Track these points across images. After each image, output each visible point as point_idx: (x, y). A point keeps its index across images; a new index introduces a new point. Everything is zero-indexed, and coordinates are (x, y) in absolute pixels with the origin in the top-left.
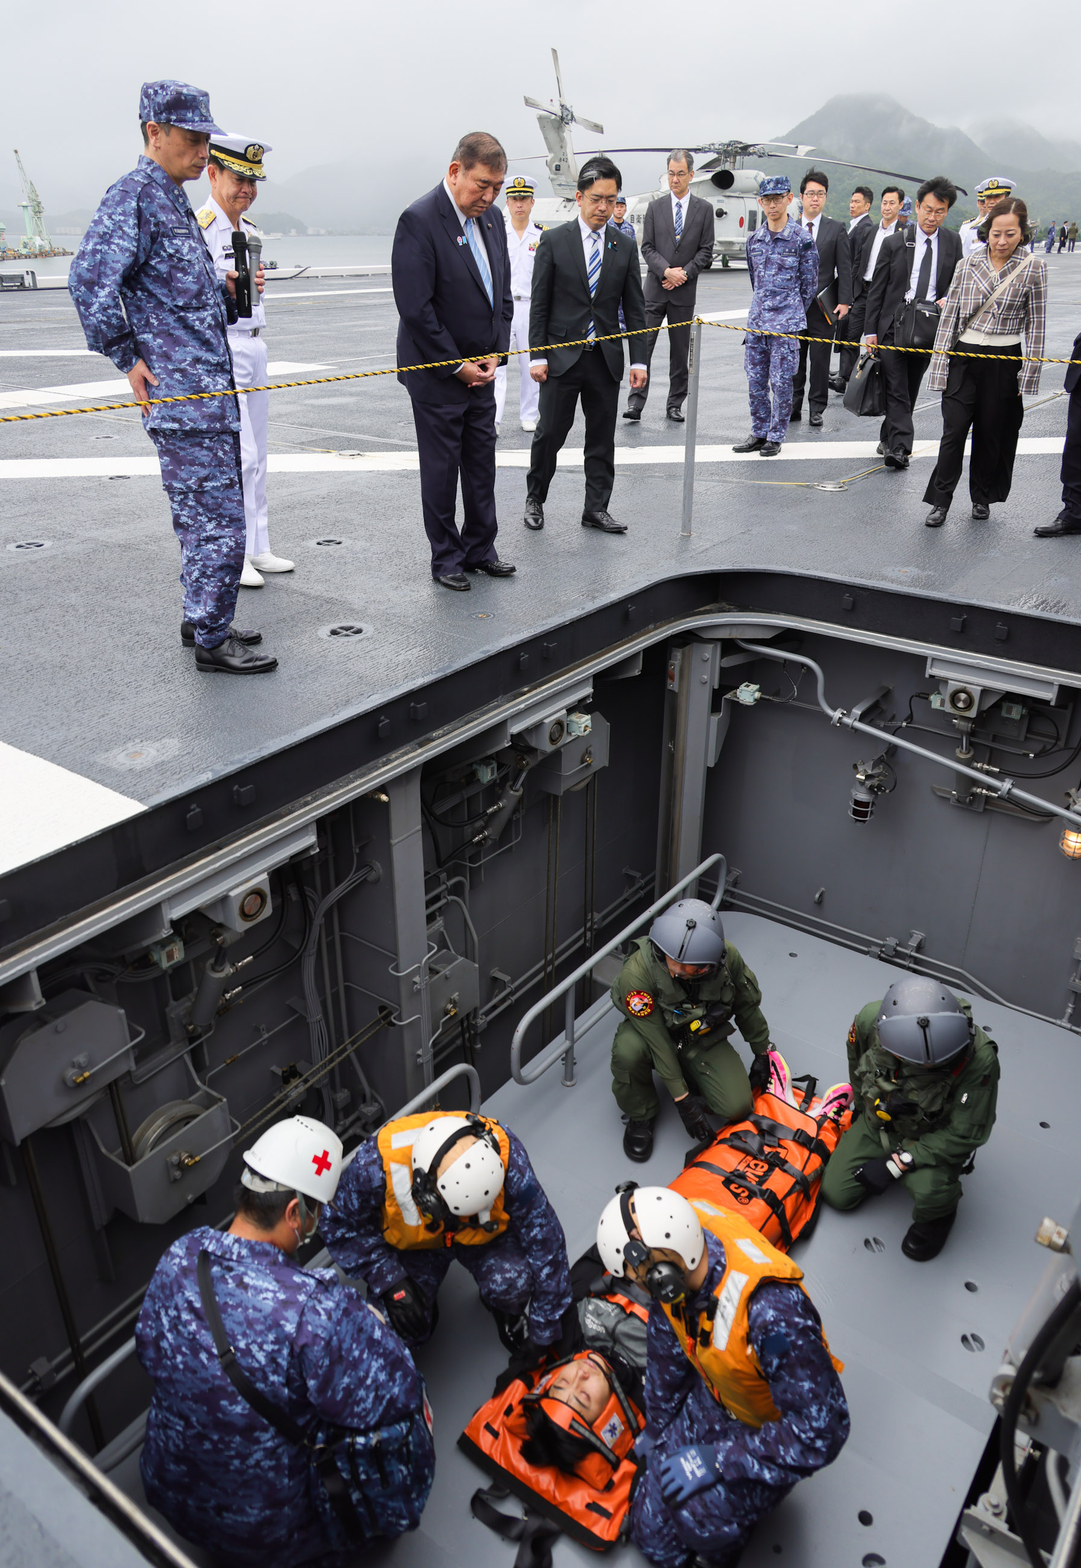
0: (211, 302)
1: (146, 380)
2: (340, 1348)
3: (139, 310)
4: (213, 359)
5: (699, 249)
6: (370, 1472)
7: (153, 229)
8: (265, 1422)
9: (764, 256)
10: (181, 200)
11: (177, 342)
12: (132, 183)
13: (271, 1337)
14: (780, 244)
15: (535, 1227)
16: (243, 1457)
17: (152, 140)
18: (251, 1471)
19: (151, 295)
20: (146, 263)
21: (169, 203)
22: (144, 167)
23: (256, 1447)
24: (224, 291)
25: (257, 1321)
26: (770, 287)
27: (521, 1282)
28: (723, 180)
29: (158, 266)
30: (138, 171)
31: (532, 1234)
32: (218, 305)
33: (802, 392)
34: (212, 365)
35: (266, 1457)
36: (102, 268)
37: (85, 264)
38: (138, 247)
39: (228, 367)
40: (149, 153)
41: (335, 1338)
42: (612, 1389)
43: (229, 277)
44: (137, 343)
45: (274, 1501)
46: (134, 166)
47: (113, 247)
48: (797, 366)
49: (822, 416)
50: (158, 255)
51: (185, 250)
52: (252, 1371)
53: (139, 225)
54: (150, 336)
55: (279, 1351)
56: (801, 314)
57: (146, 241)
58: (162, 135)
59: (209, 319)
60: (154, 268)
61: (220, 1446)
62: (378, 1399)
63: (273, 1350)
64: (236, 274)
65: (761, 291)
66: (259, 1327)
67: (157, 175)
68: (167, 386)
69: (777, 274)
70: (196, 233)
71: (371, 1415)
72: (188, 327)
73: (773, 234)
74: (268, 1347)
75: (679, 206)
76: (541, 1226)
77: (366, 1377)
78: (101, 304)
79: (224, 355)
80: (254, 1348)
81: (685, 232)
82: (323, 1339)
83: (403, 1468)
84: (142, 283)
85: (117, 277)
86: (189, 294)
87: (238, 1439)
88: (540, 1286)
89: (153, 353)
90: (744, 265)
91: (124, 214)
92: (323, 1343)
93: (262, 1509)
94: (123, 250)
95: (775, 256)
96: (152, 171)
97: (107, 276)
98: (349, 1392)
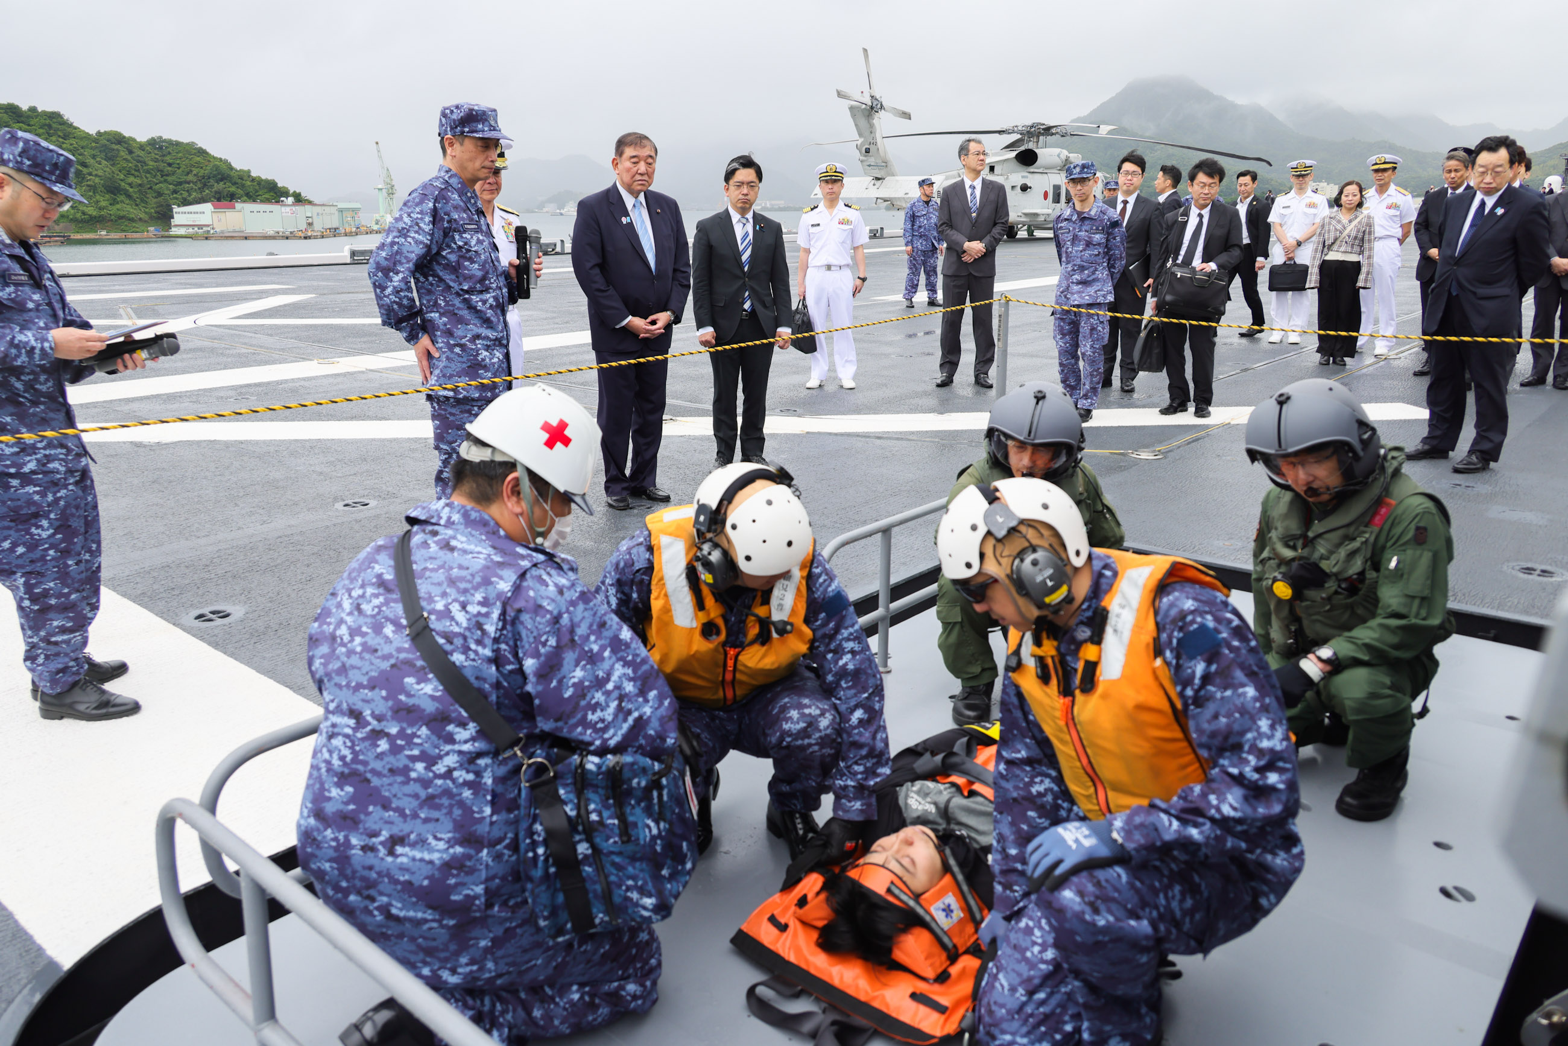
0: (494, 286)
1: (429, 352)
2: (572, 631)
3: (429, 292)
4: (492, 334)
5: (995, 224)
6: (606, 814)
7: (446, 225)
8: (465, 714)
9: (1071, 234)
10: (473, 201)
11: (461, 320)
12: (431, 188)
13: (479, 597)
14: (1087, 222)
15: (844, 653)
16: (431, 761)
17: (449, 151)
18: (439, 782)
19: (441, 280)
20: (438, 253)
21: (462, 204)
22: (443, 174)
23: (448, 747)
24: (506, 275)
25: (462, 579)
26: (1078, 262)
27: (824, 723)
28: (1027, 158)
29: (449, 256)
30: (437, 178)
31: (841, 663)
32: (500, 288)
33: (1114, 359)
34: (491, 340)
35: (462, 766)
36: (398, 257)
37: (384, 254)
38: (431, 241)
39: (505, 342)
40: (448, 163)
41: (565, 616)
42: (946, 868)
43: (510, 264)
44: (423, 320)
45: (468, 837)
46: (435, 174)
47: (409, 239)
48: (1107, 337)
49: (1135, 382)
50: (449, 246)
51: (473, 242)
52: (449, 637)
53: (434, 223)
54: (437, 315)
55: (487, 615)
56: (1109, 287)
57: (439, 235)
58: (457, 146)
59: (491, 301)
60: (444, 258)
61: (399, 742)
62: (622, 712)
63: (479, 614)
64: (518, 262)
65: (1070, 266)
66: (463, 585)
67: (454, 181)
68: (448, 358)
69: (1084, 250)
70: (484, 228)
71: (611, 732)
72: (472, 308)
73: (1079, 213)
74: (473, 609)
75: (973, 187)
76: (853, 652)
77: (607, 679)
78: (394, 287)
79: (502, 331)
80: (455, 608)
81: (980, 210)
82: (548, 611)
83: (652, 824)
84: (433, 270)
85: (411, 265)
86: (474, 280)
87: (424, 731)
88: (849, 735)
89: (438, 329)
90: (1050, 234)
91: (421, 212)
92: (548, 616)
93: (451, 843)
94: (417, 242)
95: (1083, 233)
96: (450, 177)
97: (401, 263)
98: (581, 690)
